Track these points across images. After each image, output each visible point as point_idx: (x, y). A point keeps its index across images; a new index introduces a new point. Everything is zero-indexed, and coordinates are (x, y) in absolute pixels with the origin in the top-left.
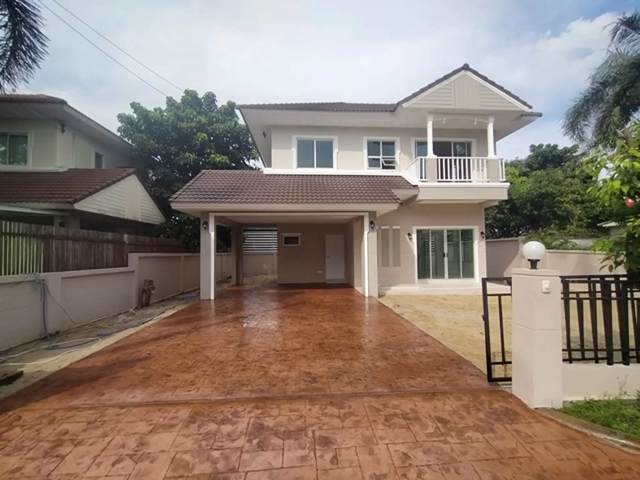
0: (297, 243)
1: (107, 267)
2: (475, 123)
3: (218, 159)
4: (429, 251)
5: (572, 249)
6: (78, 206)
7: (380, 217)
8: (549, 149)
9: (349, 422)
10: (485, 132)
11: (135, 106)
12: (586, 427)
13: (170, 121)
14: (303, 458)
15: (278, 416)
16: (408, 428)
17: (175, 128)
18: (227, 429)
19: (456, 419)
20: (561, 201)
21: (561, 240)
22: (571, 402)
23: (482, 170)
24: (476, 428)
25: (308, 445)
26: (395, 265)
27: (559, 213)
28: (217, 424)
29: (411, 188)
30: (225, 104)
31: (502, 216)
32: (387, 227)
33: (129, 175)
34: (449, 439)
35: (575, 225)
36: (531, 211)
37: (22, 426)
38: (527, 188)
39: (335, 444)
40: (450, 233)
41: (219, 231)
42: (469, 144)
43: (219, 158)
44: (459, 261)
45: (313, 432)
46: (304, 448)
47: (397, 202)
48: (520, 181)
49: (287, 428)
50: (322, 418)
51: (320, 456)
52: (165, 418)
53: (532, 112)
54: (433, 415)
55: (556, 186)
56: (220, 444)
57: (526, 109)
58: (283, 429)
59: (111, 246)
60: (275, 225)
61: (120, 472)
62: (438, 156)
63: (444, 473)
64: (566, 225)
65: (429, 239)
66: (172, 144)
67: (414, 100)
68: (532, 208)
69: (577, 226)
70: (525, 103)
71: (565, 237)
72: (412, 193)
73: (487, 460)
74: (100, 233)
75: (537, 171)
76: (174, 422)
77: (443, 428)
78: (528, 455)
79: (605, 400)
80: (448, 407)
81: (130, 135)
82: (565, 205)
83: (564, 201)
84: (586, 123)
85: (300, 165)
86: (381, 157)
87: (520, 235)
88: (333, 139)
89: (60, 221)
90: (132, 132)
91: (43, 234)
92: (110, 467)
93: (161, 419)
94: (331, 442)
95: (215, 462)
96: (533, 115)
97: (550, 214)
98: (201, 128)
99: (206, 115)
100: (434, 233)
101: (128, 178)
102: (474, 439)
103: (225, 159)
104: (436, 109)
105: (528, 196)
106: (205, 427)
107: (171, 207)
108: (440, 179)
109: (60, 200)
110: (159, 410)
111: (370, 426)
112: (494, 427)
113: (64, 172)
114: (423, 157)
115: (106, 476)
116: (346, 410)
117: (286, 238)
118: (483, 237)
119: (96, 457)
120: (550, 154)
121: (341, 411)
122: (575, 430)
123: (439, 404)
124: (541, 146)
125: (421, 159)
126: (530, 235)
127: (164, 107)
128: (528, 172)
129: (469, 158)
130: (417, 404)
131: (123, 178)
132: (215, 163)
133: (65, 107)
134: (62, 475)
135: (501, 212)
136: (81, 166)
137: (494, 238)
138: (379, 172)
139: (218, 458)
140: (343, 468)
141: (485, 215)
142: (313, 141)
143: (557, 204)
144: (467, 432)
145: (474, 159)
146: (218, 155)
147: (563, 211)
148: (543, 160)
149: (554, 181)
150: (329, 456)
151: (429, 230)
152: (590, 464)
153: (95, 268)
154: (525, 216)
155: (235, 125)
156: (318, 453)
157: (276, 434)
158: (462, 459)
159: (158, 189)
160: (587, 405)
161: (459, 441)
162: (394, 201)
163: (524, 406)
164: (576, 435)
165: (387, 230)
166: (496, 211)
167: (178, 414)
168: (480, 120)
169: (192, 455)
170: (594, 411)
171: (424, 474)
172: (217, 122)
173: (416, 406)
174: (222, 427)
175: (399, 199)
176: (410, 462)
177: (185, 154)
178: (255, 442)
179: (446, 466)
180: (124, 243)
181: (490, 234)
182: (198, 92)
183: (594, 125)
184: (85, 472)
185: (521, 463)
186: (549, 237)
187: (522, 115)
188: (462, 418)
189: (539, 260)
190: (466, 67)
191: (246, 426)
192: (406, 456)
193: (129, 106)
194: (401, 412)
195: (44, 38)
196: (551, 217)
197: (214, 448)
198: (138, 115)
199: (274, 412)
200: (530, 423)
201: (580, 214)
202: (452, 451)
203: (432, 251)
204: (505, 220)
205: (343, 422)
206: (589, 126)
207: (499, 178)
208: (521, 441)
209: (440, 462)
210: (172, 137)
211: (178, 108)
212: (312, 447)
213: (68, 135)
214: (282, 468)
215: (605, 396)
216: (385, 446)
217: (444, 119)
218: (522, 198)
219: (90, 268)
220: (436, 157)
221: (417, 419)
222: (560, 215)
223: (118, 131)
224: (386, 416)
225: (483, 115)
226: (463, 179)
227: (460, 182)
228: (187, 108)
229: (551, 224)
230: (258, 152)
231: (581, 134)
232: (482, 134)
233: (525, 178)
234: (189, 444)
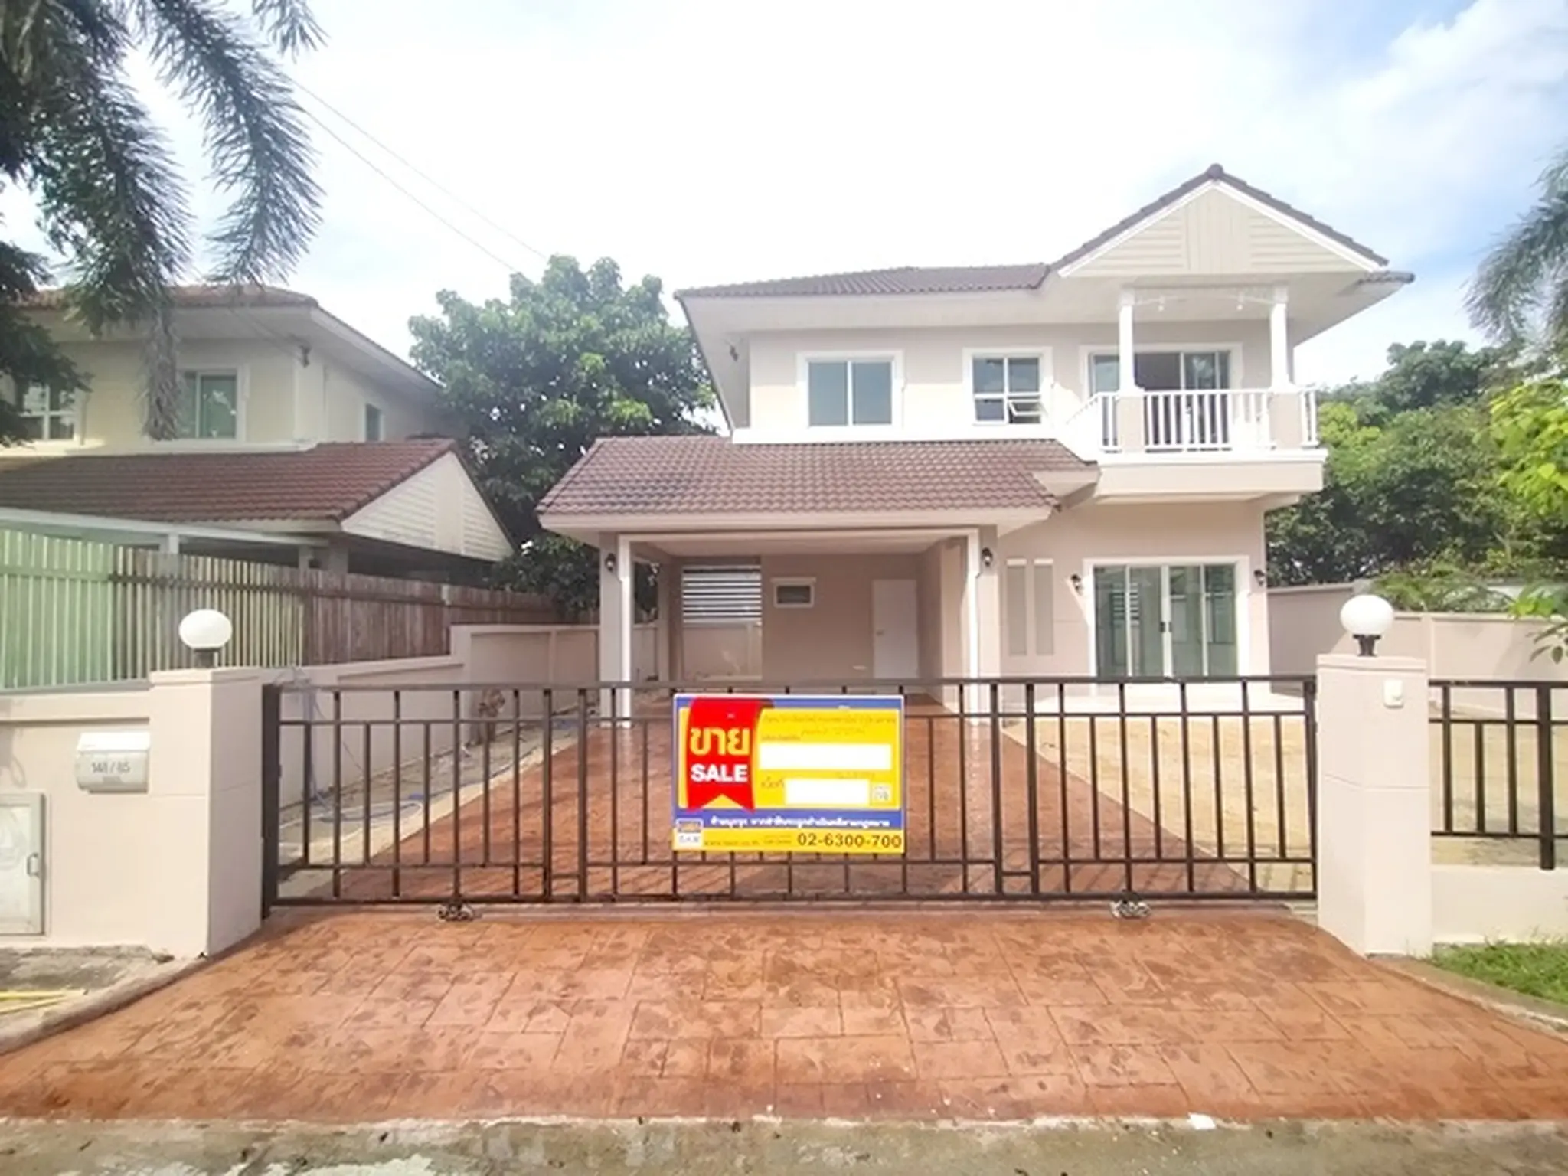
0: (807, 601)
1: (413, 655)
2: (1240, 307)
3: (627, 412)
4: (1123, 618)
5: (1497, 611)
6: (350, 526)
7: (1006, 537)
8: (1441, 353)
9: (965, 964)
10: (1265, 325)
11: (446, 299)
12: (1481, 992)
13: (524, 330)
14: (881, 1022)
15: (818, 950)
16: (1090, 981)
17: (534, 345)
18: (723, 967)
19: (1193, 969)
20: (1470, 489)
21: (1470, 589)
22: (1454, 947)
23: (1258, 419)
24: (1235, 986)
25: (888, 1001)
26: (1039, 652)
27: (1465, 518)
28: (702, 957)
29: (1081, 469)
30: (639, 284)
31: (1312, 529)
32: (1022, 562)
33: (442, 454)
34: (1176, 1002)
35: (1508, 550)
36: (1389, 514)
37: (347, 949)
38: (1378, 459)
39: (940, 1002)
40: (1177, 573)
41: (640, 574)
42: (1225, 358)
43: (632, 409)
44: (1200, 642)
45: (894, 980)
46: (880, 1005)
47: (1048, 503)
48: (1360, 439)
49: (842, 971)
50: (909, 956)
51: (914, 1020)
52: (601, 945)
53: (1387, 272)
54: (1141, 959)
55: (1458, 451)
56: (716, 992)
57: (1372, 267)
58: (834, 972)
59: (419, 610)
60: (757, 559)
61: (545, 1027)
62: (1147, 389)
63: (1166, 1058)
64: (1485, 549)
65: (1124, 587)
66: (525, 380)
67: (1086, 260)
68: (1392, 508)
69: (1515, 552)
70: (1367, 253)
71: (1478, 581)
72: (1082, 478)
73: (1258, 1042)
74: (399, 581)
75: (1408, 412)
76: (621, 953)
77: (1163, 983)
78: (1349, 1037)
79: (1533, 945)
80: (1173, 947)
81: (437, 363)
82: (1482, 498)
83: (1480, 489)
84: (1528, 296)
85: (815, 420)
86: (1005, 395)
87: (1362, 575)
88: (892, 358)
89: (310, 557)
90: (439, 357)
91: (302, 585)
92: (525, 1020)
93: (595, 948)
94: (932, 998)
95: (713, 1021)
96: (1389, 280)
97: (1440, 524)
98: (590, 342)
99: (598, 311)
100: (1136, 572)
101: (439, 461)
102: (1229, 1005)
103: (643, 409)
104: (1140, 278)
105: (1380, 477)
106: (682, 962)
107: (539, 526)
108: (1151, 446)
109: (312, 512)
110: (587, 931)
111: (1011, 973)
112: (1275, 985)
113: (311, 451)
114: (1110, 395)
115: (523, 1032)
116: (958, 944)
117: (782, 590)
118: (1261, 583)
119: (496, 1002)
120: (1444, 368)
121: (947, 945)
122: (1455, 998)
123: (1154, 940)
124: (1418, 347)
125: (1105, 399)
126: (1385, 577)
127: (507, 298)
128: (1382, 414)
129: (1224, 391)
130: (1105, 937)
131: (431, 461)
132: (620, 421)
133: (314, 313)
134: (445, 1027)
135: (1309, 519)
136: (342, 438)
137: (1292, 584)
138: (1001, 430)
139: (718, 1015)
140: (961, 1041)
141: (1267, 526)
142: (846, 364)
143: (1459, 497)
144: (1215, 991)
145: (1235, 393)
146: (627, 402)
147: (1477, 514)
148: (1423, 382)
149: (1450, 438)
150: (931, 1020)
151: (1124, 567)
152: (1480, 1058)
153: (391, 657)
154: (1372, 528)
155: (662, 331)
156: (909, 1015)
157: (823, 980)
158: (1204, 1036)
159: (500, 482)
160: (1492, 953)
161: (1199, 1007)
162: (1040, 501)
163: (1345, 951)
164: (1456, 1007)
165: (1023, 567)
166: (1295, 518)
167: (624, 939)
168: (1252, 299)
169: (668, 1007)
170: (1504, 966)
171: (1126, 1059)
172: (622, 326)
173: (1103, 941)
174: (715, 964)
175: (1052, 496)
176: (1094, 1037)
177: (555, 401)
178: (783, 991)
179: (1170, 1048)
180: (442, 604)
181: (1281, 574)
182: (578, 260)
183: (1551, 300)
184: (485, 1024)
185: (1329, 1051)
186: (1436, 580)
187: (1361, 282)
188: (1205, 967)
189: (1378, 637)
190: (1216, 173)
191: (760, 963)
192: (1087, 1028)
193: (435, 300)
194: (1072, 952)
195: (313, 189)
196: (1443, 529)
197: (707, 997)
198: (453, 319)
199: (812, 942)
200: (1353, 981)
201: (1525, 521)
202: (1183, 1021)
203: (1133, 618)
204: (1319, 539)
205: (953, 964)
206: (1539, 305)
207: (1301, 439)
208: (1331, 1012)
209: (1158, 1041)
210: (526, 364)
211: (537, 298)
212: (896, 1004)
213: (315, 368)
214: (843, 1035)
215: (1534, 935)
216: (1044, 1010)
217: (1162, 299)
218: (1365, 483)
219: (383, 658)
220: (1141, 392)
221: (1108, 965)
222: (1466, 524)
223: (412, 355)
224: (1042, 957)
225: (1260, 285)
226: (1208, 444)
227: (1203, 450)
228: (557, 298)
229: (1444, 547)
230: (714, 390)
231: (1516, 325)
232: (1257, 329)
233: (1374, 431)
234: (661, 988)
